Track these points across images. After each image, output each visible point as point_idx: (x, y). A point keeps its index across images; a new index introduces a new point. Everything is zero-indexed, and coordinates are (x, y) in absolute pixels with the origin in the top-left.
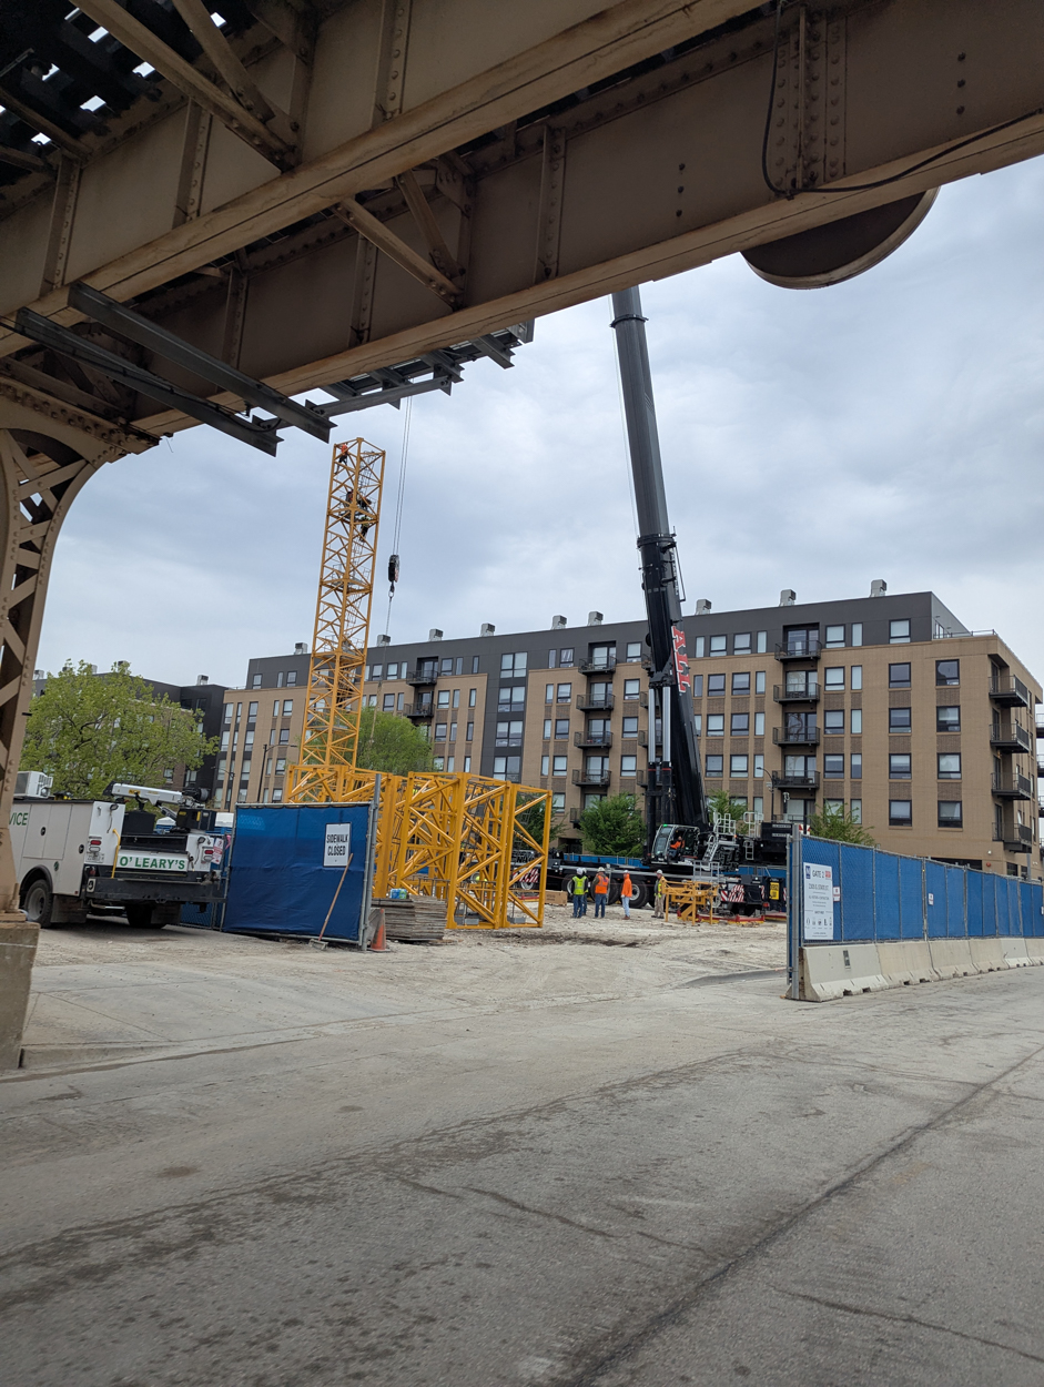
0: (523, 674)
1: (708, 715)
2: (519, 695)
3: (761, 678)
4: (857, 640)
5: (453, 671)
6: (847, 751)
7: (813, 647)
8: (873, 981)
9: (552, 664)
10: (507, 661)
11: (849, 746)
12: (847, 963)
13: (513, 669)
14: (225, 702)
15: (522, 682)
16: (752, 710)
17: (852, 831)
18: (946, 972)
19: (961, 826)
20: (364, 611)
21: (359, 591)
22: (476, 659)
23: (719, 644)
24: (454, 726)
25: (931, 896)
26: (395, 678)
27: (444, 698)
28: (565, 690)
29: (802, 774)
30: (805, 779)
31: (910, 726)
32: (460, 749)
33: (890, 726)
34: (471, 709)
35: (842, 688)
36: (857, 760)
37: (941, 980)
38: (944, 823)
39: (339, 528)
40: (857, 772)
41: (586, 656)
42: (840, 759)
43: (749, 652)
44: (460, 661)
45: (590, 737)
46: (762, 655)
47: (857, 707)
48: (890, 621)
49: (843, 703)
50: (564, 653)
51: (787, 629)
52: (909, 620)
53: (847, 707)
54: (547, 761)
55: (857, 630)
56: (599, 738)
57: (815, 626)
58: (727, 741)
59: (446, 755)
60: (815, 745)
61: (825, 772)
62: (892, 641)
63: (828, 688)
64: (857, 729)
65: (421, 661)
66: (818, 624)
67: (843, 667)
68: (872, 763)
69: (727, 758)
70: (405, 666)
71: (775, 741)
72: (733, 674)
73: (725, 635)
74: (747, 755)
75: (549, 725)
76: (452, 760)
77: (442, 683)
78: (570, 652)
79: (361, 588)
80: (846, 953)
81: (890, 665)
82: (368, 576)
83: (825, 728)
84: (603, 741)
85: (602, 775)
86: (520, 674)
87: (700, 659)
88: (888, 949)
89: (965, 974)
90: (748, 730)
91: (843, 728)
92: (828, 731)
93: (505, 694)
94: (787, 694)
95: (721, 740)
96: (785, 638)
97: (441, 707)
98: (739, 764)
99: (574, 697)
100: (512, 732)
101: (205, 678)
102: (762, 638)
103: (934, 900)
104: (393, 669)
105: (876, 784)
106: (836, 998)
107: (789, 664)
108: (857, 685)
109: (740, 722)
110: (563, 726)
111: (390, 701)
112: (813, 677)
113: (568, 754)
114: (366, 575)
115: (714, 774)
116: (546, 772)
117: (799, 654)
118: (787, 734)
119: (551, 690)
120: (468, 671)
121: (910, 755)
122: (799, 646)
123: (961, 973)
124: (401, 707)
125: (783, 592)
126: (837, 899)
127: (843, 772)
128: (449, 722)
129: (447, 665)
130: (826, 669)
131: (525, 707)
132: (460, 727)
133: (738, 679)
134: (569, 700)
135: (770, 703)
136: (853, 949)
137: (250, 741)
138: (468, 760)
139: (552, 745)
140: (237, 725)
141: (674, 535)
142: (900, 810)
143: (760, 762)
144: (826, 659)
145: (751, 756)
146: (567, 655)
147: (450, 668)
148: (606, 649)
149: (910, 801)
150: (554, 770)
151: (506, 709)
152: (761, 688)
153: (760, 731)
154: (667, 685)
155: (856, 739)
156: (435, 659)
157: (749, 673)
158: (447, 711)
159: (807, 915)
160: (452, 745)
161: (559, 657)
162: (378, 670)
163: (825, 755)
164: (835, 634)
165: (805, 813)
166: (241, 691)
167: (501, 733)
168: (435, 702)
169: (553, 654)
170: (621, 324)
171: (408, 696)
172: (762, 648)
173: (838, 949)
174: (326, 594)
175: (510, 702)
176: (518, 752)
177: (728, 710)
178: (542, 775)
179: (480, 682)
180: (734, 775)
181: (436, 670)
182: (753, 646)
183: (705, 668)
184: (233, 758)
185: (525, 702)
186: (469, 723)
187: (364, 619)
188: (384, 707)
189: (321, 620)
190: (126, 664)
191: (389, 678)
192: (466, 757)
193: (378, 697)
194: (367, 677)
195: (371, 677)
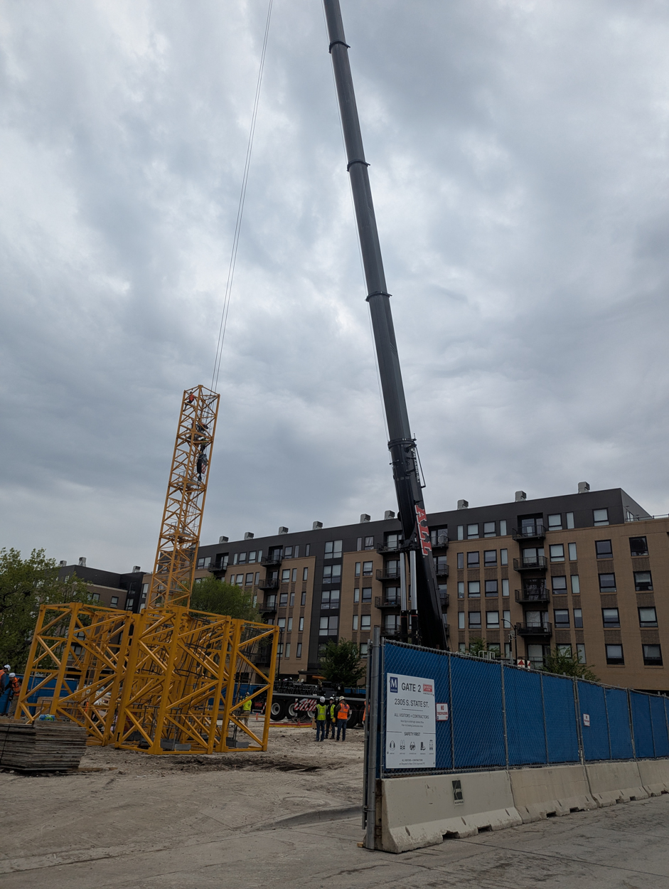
0: (339, 556)
1: (469, 582)
2: (337, 570)
3: (505, 554)
4: (571, 525)
5: (293, 555)
6: (570, 607)
7: (539, 531)
8: (494, 817)
9: (359, 548)
10: (329, 546)
11: (572, 603)
12: (458, 796)
13: (333, 552)
14: (144, 584)
15: (339, 561)
16: (499, 578)
17: (578, 668)
18: (607, 797)
19: (661, 664)
20: (199, 504)
21: (197, 490)
22: (308, 546)
23: (473, 530)
24: (293, 595)
25: (586, 717)
26: (254, 561)
27: (287, 575)
28: (368, 566)
29: (539, 625)
30: (541, 629)
31: (615, 587)
32: (297, 612)
33: (601, 587)
34: (305, 582)
35: (563, 559)
36: (578, 614)
37: (602, 807)
38: (649, 662)
39: (186, 447)
40: (579, 623)
41: (382, 541)
42: (566, 613)
43: (494, 535)
44: (297, 548)
45: (387, 601)
46: (504, 537)
47: (574, 574)
48: (593, 510)
49: (564, 571)
50: (367, 540)
51: (520, 518)
52: (607, 508)
53: (568, 573)
54: (356, 620)
55: (570, 517)
56: (393, 601)
57: (539, 515)
58: (483, 601)
59: (287, 617)
60: (547, 602)
61: (555, 623)
62: (596, 525)
63: (553, 560)
64: (576, 589)
65: (272, 549)
66: (542, 514)
67: (562, 544)
68: (590, 615)
69: (483, 613)
70: (261, 553)
71: (517, 600)
72: (485, 551)
73: (478, 524)
74: (498, 611)
75: (358, 592)
76: (291, 620)
77: (285, 564)
78: (372, 539)
79: (198, 488)
80: (457, 784)
81: (596, 542)
83: (553, 589)
84: (396, 603)
85: (396, 629)
86: (338, 555)
87: (461, 541)
88: (527, 775)
89: (632, 799)
90: (497, 592)
91: (566, 589)
92: (556, 592)
93: (327, 571)
94: (524, 565)
95: (478, 600)
96: (520, 524)
97: (284, 581)
98: (493, 618)
99: (374, 571)
100: (332, 598)
101: (138, 568)
102: (503, 525)
103: (591, 721)
104: (253, 556)
105: (594, 631)
106: (429, 845)
107: (524, 543)
108: (573, 557)
109: (491, 586)
110: (367, 592)
111: (250, 578)
112: (542, 552)
113: (371, 613)
115: (475, 626)
116: (356, 627)
117: (530, 535)
118: (526, 596)
119: (359, 567)
120: (302, 555)
121: (617, 609)
122: (530, 530)
123: (626, 797)
124: (257, 583)
125: (517, 493)
126: (444, 717)
127: (569, 623)
128: (289, 592)
129: (288, 552)
130: (550, 546)
131: (341, 580)
132: (296, 595)
133: (488, 555)
134: (371, 574)
135: (512, 572)
136: (467, 778)
138: (302, 619)
139: (360, 607)
141: (415, 440)
142: (615, 652)
143: (507, 616)
144: (550, 539)
145: (501, 612)
146: (370, 541)
147: (290, 553)
148: (396, 536)
149: (621, 645)
150: (362, 626)
151: (327, 581)
152: (505, 561)
153: (506, 593)
154: (413, 550)
155: (577, 598)
156: (280, 547)
157: (496, 550)
158: (288, 584)
159: (390, 738)
160: (291, 609)
161: (364, 542)
162: (243, 557)
163: (555, 610)
164: (555, 520)
165: (544, 654)
167: (325, 599)
168: (280, 578)
169: (359, 541)
170: (372, 298)
171: (262, 575)
172: (504, 532)
173: (446, 780)
174: (173, 492)
175: (331, 576)
176: (336, 613)
177: (482, 577)
178: (353, 629)
179: (311, 562)
180: (489, 626)
181: (281, 555)
182: (497, 531)
183: (465, 548)
185: (341, 576)
186: (303, 593)
187: (199, 510)
188: (246, 582)
189: (168, 511)
190: (85, 559)
191: (250, 562)
192: (300, 618)
193: (242, 576)
194: (235, 562)
195: (238, 561)
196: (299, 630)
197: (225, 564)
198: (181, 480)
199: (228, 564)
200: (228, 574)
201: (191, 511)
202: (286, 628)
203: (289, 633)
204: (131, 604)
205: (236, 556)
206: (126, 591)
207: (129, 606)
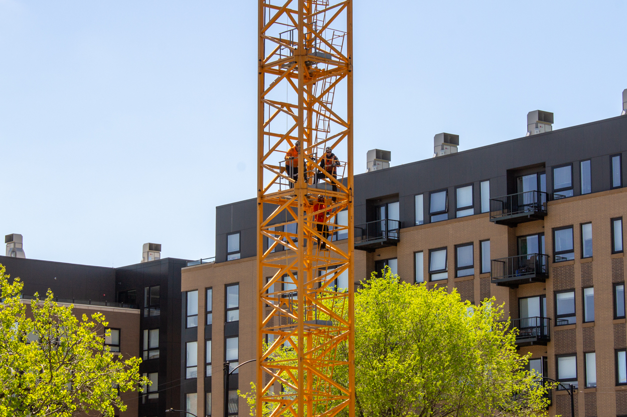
5: (575, 186)
14: (183, 289)
20: (340, 108)
21: (328, 73)
22: (616, 161)
24: (590, 292)
26: (471, 212)
27: (564, 240)
32: (604, 336)
34: (617, 255)
44: (585, 167)
59: (580, 349)
65: (515, 175)
70: (486, 187)
76: (591, 358)
77: (557, 213)
79: (331, 67)
82: (340, 43)
97: (558, 258)
101: (155, 248)
104: (465, 196)
111: (466, 256)
114: (337, 43)
120: (602, 184)
124: (487, 267)
128: (578, 285)
129: (563, 177)
132: (599, 293)
137: (233, 353)
138: (622, 355)
140: (208, 329)
147: (568, 183)
156: (538, 168)
158: (570, 263)
160: (589, 328)
162: (439, 201)
166: (209, 266)
168: (548, 251)
171: (498, 244)
174: (273, 85)
181: (543, 188)
184: (208, 388)
186: (615, 285)
187: (342, 123)
188: (457, 269)
189: (270, 134)
190: (20, 237)
191: (461, 214)
192: (617, 351)
193: (443, 252)
194: (420, 216)
195: (429, 214)
196: (618, 384)
197: (394, 225)
198: (286, 52)
199: (402, 225)
200: (404, 249)
201: (321, 127)
202: (581, 379)
203: (591, 392)
204: (155, 343)
205: (420, 200)
206: (137, 311)
207: (150, 349)
